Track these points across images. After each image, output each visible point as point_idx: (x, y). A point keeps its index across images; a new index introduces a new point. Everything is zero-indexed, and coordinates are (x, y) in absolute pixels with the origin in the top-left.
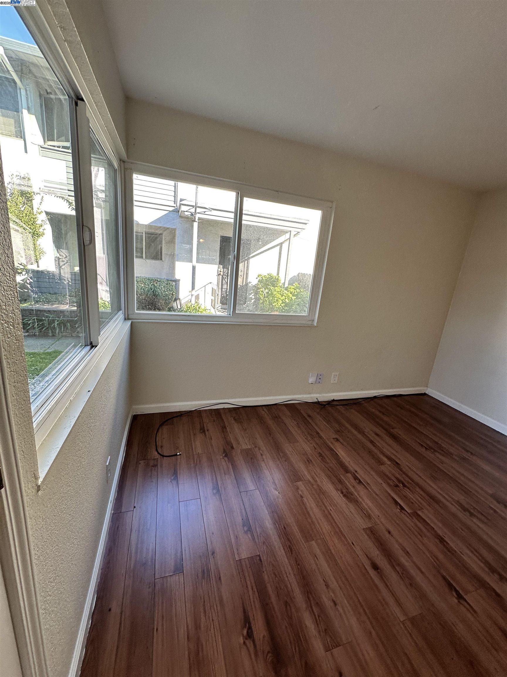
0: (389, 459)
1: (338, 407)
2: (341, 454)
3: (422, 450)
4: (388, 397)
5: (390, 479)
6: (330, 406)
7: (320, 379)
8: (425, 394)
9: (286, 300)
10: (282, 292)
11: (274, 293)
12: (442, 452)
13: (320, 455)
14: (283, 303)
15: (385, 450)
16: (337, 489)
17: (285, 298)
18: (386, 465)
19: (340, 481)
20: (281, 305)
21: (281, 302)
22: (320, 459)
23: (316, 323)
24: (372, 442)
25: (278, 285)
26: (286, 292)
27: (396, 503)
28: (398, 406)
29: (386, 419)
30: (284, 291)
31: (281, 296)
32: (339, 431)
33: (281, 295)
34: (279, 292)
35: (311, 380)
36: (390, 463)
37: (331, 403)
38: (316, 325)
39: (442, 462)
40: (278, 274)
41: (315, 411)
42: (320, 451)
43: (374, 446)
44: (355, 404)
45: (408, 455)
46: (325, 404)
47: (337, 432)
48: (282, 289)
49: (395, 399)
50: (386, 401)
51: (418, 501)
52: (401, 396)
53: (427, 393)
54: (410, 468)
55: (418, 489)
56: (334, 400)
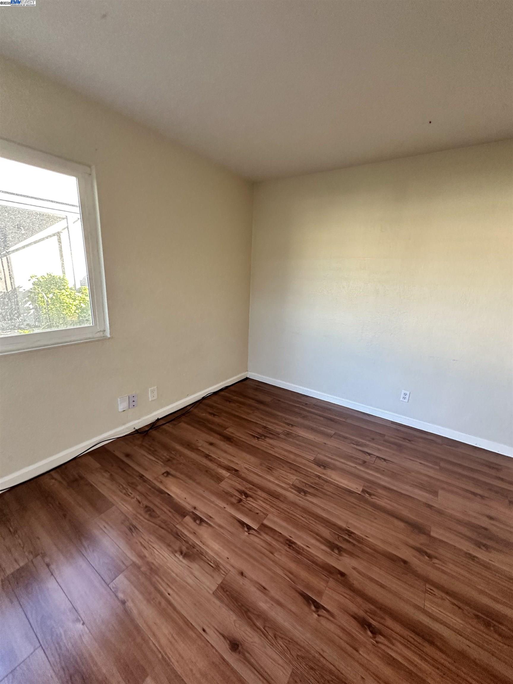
0: (228, 469)
1: (164, 427)
2: (174, 493)
3: (254, 442)
4: (215, 393)
5: (232, 496)
6: (153, 429)
7: (134, 401)
8: (247, 379)
9: (82, 304)
10: (73, 295)
11: (61, 298)
12: (271, 436)
13: (148, 509)
14: (77, 309)
15: (221, 460)
16: (174, 552)
17: (80, 303)
18: (226, 480)
19: (178, 536)
20: (75, 312)
21: (74, 308)
22: (147, 516)
23: (109, 333)
24: (207, 456)
25: (66, 287)
26: (80, 295)
27: (243, 524)
28: (227, 401)
29: (216, 419)
30: (76, 294)
31: (73, 301)
32: (169, 460)
33: (73, 299)
34: (69, 296)
35: (122, 406)
36: (229, 474)
37: (155, 426)
38: (109, 336)
39: (273, 446)
40: (64, 273)
41: (135, 445)
42: (145, 503)
43: (211, 460)
44: (183, 415)
45: (244, 454)
46: (147, 429)
47: (168, 462)
48: (73, 291)
49: (222, 393)
50: (215, 398)
51: (262, 507)
52: (227, 387)
53: (248, 377)
54: (248, 470)
55: (260, 493)
56: (158, 420)
